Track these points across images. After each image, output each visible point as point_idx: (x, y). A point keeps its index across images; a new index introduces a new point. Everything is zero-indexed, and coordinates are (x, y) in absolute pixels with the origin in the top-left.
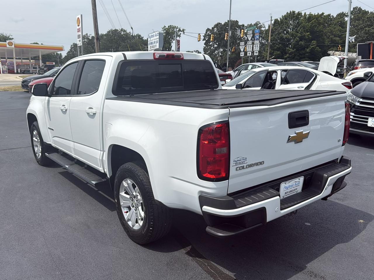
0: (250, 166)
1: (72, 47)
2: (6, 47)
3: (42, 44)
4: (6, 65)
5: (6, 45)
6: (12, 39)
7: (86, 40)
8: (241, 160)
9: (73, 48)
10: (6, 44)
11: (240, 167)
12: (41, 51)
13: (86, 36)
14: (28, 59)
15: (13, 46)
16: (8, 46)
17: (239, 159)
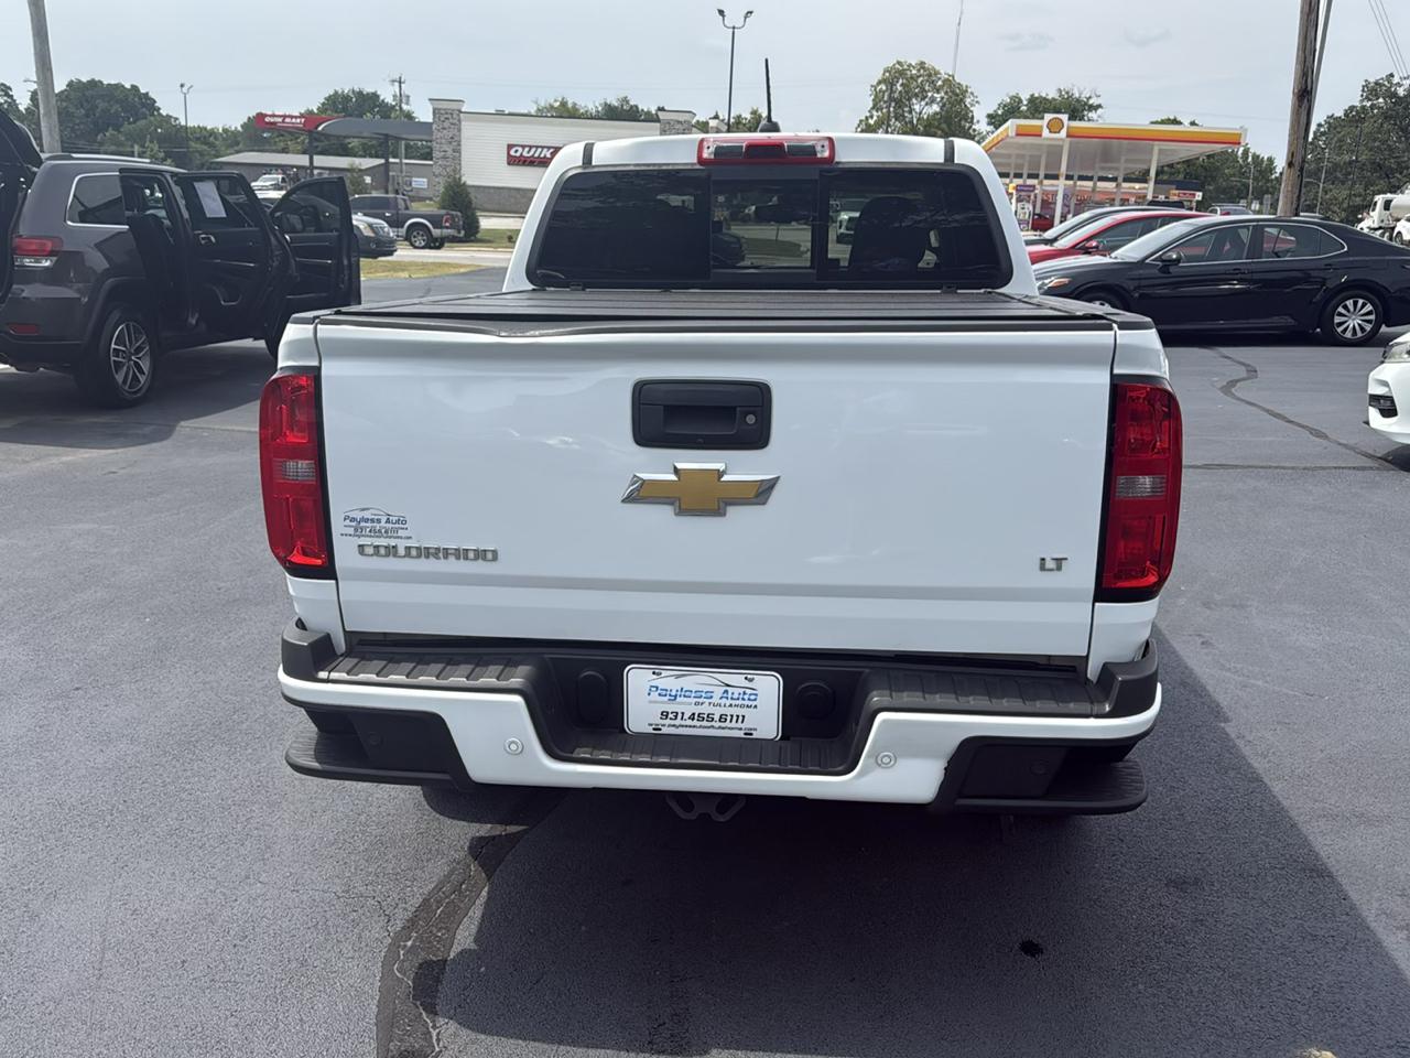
0: (425, 553)
1: (1322, 130)
2: (1040, 135)
3: (1193, 124)
4: (1028, 202)
5: (1041, 131)
6: (1099, 106)
7: (1381, 100)
8: (379, 521)
9: (1323, 134)
10: (1041, 127)
11: (377, 547)
12: (1161, 151)
13: (1386, 83)
14: (1114, 179)
15: (1063, 133)
16: (1046, 133)
17: (367, 515)
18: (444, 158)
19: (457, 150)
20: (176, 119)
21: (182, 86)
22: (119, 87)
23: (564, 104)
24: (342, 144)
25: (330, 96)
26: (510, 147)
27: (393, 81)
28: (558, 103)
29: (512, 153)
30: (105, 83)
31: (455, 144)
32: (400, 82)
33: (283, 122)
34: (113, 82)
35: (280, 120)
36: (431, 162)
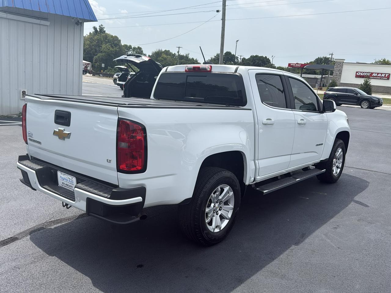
0: (35, 141)
8: (31, 134)
11: (30, 139)
18: (336, 75)
19: (341, 73)
20: (274, 65)
21: (272, 56)
22: (262, 57)
23: (384, 60)
24: (314, 71)
25: (317, 59)
26: (357, 72)
27: (330, 54)
28: (382, 60)
29: (357, 74)
30: (259, 56)
31: (340, 71)
32: (332, 55)
33: (295, 65)
34: (261, 56)
35: (294, 65)
36: (332, 76)
